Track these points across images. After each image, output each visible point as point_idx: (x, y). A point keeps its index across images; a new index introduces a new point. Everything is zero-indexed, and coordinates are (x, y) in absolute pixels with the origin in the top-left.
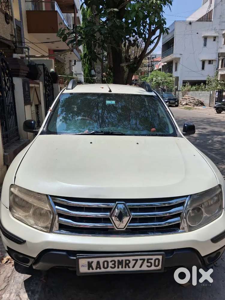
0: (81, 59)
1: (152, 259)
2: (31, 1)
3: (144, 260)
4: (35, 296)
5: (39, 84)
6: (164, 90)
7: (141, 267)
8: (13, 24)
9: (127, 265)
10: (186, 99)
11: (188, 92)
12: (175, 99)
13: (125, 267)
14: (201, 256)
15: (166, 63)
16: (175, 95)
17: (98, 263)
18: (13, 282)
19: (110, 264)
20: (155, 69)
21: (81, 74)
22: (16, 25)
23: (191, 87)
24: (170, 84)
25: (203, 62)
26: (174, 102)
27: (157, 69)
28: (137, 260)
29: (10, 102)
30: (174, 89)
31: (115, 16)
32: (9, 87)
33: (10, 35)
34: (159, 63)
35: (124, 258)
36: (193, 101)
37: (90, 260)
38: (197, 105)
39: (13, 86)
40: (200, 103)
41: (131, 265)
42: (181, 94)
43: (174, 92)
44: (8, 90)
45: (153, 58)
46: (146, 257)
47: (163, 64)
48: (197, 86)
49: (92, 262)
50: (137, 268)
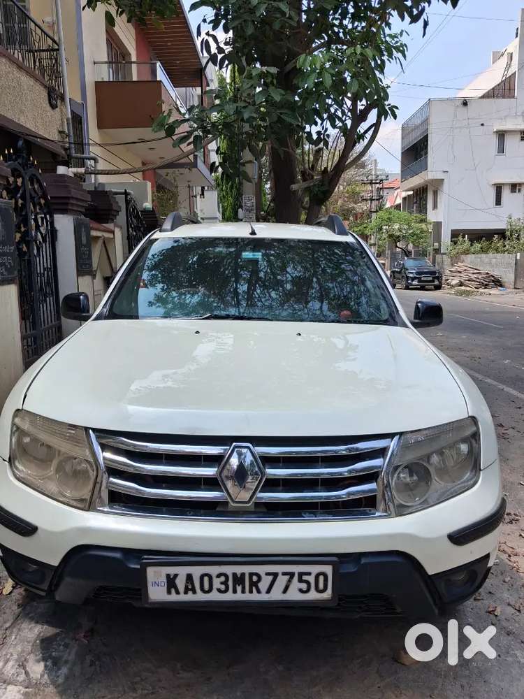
0: (218, 185)
1: (309, 574)
2: (106, 63)
3: (292, 575)
4: (59, 669)
5: (113, 232)
6: (407, 253)
7: (285, 591)
8: (64, 110)
9: (254, 585)
10: (460, 272)
11: (463, 257)
12: (433, 273)
13: (251, 592)
14: (427, 574)
15: (411, 193)
16: (434, 262)
17: (189, 578)
18: (16, 638)
19: (217, 583)
20: (388, 205)
21: (216, 218)
22: (72, 111)
23: (472, 245)
24: (422, 238)
25: (499, 188)
26: (431, 279)
27: (391, 207)
28: (275, 575)
29: (45, 266)
30: (430, 249)
31: (275, 82)
32: (46, 235)
33: (57, 133)
34: (396, 192)
35: (247, 569)
36: (475, 276)
37: (172, 570)
38: (486, 285)
39: (53, 233)
40: (493, 281)
41: (263, 585)
42: (447, 260)
43: (431, 257)
44: (41, 241)
45: (382, 180)
46: (296, 569)
47: (404, 194)
48: (484, 243)
49: (176, 576)
50: (276, 595)
